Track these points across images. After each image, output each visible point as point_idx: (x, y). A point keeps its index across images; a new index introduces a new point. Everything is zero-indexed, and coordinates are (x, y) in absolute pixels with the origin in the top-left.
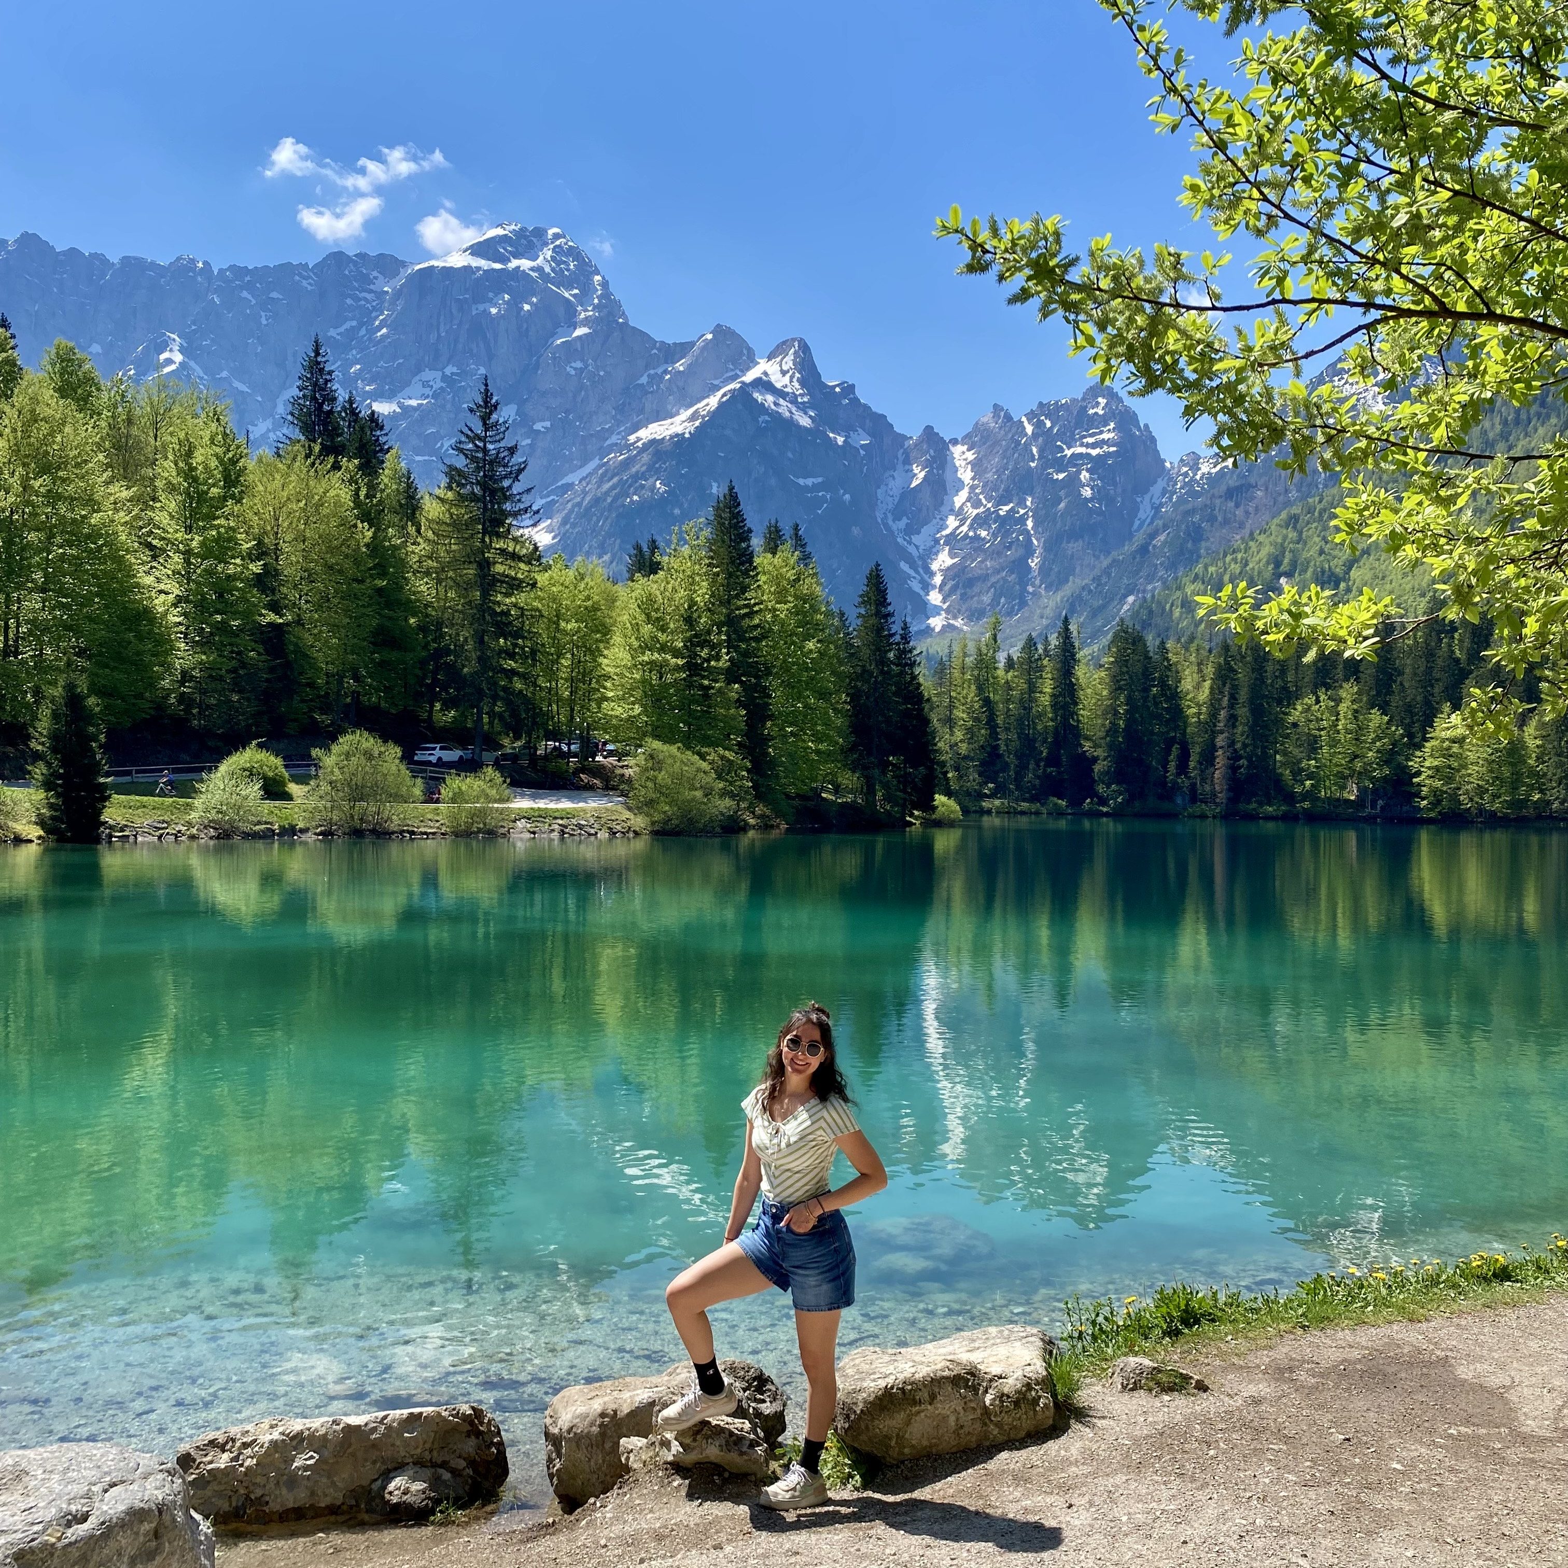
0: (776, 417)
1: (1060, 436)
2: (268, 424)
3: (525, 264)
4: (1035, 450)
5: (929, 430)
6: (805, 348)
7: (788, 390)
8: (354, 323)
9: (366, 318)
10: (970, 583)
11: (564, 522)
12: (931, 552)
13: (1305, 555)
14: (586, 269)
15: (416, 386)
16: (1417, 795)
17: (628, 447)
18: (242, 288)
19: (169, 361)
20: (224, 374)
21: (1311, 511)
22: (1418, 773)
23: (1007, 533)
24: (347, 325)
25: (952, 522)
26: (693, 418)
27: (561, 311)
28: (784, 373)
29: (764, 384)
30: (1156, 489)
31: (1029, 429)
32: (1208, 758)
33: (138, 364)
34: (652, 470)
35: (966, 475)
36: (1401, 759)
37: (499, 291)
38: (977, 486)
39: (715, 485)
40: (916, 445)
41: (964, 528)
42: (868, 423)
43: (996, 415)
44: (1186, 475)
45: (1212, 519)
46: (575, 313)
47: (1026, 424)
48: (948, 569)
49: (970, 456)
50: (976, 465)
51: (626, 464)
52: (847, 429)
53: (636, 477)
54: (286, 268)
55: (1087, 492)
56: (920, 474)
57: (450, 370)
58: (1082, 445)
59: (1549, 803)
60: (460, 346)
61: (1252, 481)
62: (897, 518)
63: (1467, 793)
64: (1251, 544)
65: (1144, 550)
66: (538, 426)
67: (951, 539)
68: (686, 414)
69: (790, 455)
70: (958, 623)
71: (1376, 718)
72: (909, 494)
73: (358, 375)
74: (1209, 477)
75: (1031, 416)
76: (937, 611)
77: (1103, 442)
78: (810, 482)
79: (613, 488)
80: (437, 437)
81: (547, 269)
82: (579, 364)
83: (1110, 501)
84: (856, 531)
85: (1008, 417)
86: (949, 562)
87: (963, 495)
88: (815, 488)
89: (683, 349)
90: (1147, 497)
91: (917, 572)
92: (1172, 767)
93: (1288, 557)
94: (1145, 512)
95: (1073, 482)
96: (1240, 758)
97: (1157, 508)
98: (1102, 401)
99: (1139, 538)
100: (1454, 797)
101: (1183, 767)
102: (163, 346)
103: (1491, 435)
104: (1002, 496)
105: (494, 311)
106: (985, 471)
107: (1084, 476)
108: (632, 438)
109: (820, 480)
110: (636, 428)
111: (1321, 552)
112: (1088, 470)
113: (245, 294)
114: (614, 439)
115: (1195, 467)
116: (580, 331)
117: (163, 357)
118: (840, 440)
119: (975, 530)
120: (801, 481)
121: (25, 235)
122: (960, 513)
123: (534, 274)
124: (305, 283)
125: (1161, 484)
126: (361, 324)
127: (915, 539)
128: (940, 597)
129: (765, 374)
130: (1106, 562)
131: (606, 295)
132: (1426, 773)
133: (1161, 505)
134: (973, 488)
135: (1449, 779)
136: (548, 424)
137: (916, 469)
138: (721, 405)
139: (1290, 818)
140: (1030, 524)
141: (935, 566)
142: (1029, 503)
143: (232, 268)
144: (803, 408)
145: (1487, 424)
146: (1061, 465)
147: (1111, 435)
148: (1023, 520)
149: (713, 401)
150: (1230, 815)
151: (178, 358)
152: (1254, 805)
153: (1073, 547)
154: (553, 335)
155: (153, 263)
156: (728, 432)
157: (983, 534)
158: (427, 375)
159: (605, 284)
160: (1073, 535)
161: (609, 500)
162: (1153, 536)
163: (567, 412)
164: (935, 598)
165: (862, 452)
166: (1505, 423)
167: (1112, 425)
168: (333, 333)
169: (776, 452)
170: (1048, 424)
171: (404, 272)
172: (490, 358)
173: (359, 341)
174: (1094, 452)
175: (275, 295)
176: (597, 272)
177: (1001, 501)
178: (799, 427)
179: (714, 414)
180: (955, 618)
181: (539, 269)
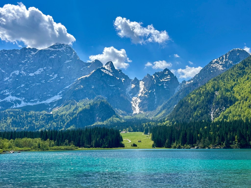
0: (106, 74)
1: (159, 78)
2: (8, 78)
3: (60, 49)
4: (155, 81)
5: (136, 78)
6: (112, 63)
7: (109, 70)
8: (27, 60)
10: (144, 105)
11: (64, 95)
14: (72, 51)
18: (5, 54)
23: (151, 95)
24: (26, 60)
25: (140, 94)
27: (67, 58)
28: (108, 67)
29: (104, 68)
31: (154, 77)
34: (81, 84)
35: (143, 86)
37: (55, 54)
38: (145, 88)
39: (93, 86)
40: (133, 81)
41: (143, 95)
44: (183, 84)
46: (69, 58)
47: (153, 76)
48: (140, 102)
49: (143, 83)
51: (76, 83)
52: (120, 77)
53: (78, 85)
54: (14, 50)
55: (165, 87)
57: (45, 68)
58: (164, 79)
60: (47, 64)
62: (130, 94)
66: (61, 78)
67: (140, 97)
69: (108, 81)
70: (142, 112)
72: (132, 89)
73: (27, 69)
74: (188, 84)
75: (154, 75)
76: (138, 110)
77: (168, 79)
78: (112, 86)
79: (73, 87)
80: (41, 80)
81: (65, 51)
82: (70, 67)
83: (170, 89)
84: (121, 95)
85: (150, 75)
86: (140, 101)
87: (142, 89)
88: (113, 87)
89: (90, 64)
90: (176, 89)
91: (134, 103)
94: (176, 91)
95: (162, 86)
98: (167, 72)
99: (176, 94)
104: (149, 89)
106: (146, 85)
108: (78, 79)
109: (114, 85)
112: (165, 83)
113: (6, 55)
115: (185, 83)
116: (70, 61)
118: (118, 79)
119: (145, 95)
120: (111, 86)
122: (142, 93)
123: (62, 51)
124: (18, 53)
125: (179, 86)
126: (28, 60)
127: (134, 97)
128: (138, 107)
131: (75, 55)
136: (63, 77)
138: (94, 71)
140: (155, 93)
141: (137, 102)
142: (154, 90)
143: (3, 50)
144: (111, 73)
146: (160, 83)
147: (169, 77)
148: (153, 93)
154: (65, 61)
156: (96, 76)
157: (146, 96)
158: (40, 69)
159: (75, 53)
161: (72, 89)
163: (67, 75)
165: (123, 81)
167: (169, 76)
168: (23, 62)
169: (105, 80)
170: (157, 76)
171: (37, 51)
172: (53, 66)
173: (28, 63)
174: (166, 80)
175: (12, 55)
176: (74, 51)
177: (149, 90)
178: (110, 76)
179: (93, 73)
180: (141, 111)
181: (63, 50)
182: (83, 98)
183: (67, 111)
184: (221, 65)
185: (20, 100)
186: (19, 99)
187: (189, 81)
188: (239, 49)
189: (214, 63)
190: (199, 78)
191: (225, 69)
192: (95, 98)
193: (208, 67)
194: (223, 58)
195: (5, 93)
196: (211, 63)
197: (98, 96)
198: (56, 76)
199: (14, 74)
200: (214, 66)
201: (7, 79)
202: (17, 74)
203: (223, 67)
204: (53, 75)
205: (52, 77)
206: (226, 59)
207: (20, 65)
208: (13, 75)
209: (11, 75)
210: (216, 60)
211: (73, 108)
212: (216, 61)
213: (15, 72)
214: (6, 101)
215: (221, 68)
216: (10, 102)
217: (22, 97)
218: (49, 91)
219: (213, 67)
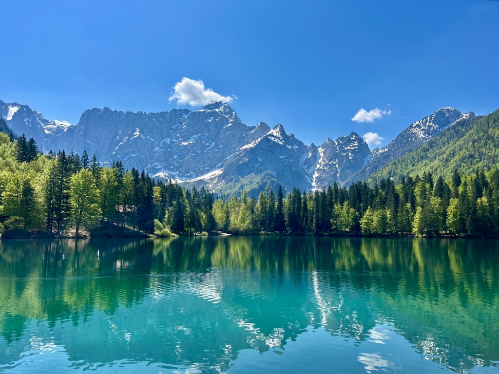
0: (274, 143)
1: (344, 145)
2: (159, 148)
3: (217, 110)
4: (338, 148)
5: (312, 144)
6: (282, 126)
7: (278, 136)
9: (181, 123)
10: (322, 180)
11: (225, 168)
12: (313, 173)
13: (397, 171)
14: (231, 111)
15: (192, 139)
16: (361, 229)
17: (240, 150)
18: (153, 118)
19: (136, 135)
20: (149, 137)
21: (399, 161)
22: (361, 224)
23: (331, 168)
24: (177, 125)
25: (318, 166)
26: (254, 144)
27: (225, 121)
28: (277, 132)
29: (272, 135)
30: (368, 157)
31: (336, 143)
32: (312, 220)
33: (129, 135)
34: (245, 156)
35: (322, 155)
36: (358, 220)
37: (211, 116)
40: (309, 148)
41: (321, 167)
42: (297, 143)
43: (329, 140)
44: (375, 153)
45: (380, 164)
46: (228, 121)
48: (317, 177)
49: (323, 150)
50: (324, 153)
51: (239, 155)
52: (292, 145)
53: (241, 157)
54: (163, 113)
55: (351, 158)
56: (310, 155)
57: (200, 134)
58: (349, 147)
59: (392, 231)
60: (202, 129)
61: (390, 154)
62: (305, 165)
63: (372, 229)
64: (384, 169)
65: (363, 171)
66: (220, 147)
67: (318, 170)
68: (253, 142)
69: (278, 151)
71: (352, 210)
72: (308, 160)
73: (179, 137)
74: (381, 153)
75: (337, 140)
76: (314, 187)
77: (354, 146)
78: (282, 157)
79: (236, 160)
80: (197, 150)
81: (222, 111)
82: (229, 132)
83: (357, 160)
84: (294, 169)
85: (332, 141)
86: (318, 175)
87: (321, 159)
88: (284, 159)
89: (254, 128)
90: (366, 159)
91: (310, 178)
92: (304, 223)
93: (393, 172)
94: (365, 162)
95: (347, 156)
96: (319, 220)
97: (368, 161)
98: (354, 136)
99: (363, 169)
100: (369, 230)
101: (306, 223)
102: (135, 131)
103: (444, 141)
104: (330, 159)
105: (210, 121)
106: (326, 154)
107: (350, 154)
108: (241, 149)
109: (285, 157)
110: (242, 146)
111: (401, 171)
114: (237, 149)
115: (378, 151)
116: (230, 125)
117: (135, 134)
118: (290, 147)
119: (324, 167)
120: (280, 157)
121: (105, 108)
122: (320, 164)
124: (167, 116)
125: (369, 155)
126: (180, 125)
127: (309, 170)
128: (315, 184)
129: (272, 133)
130: (355, 174)
131: (236, 116)
132: (363, 224)
133: (369, 161)
134: (323, 158)
135: (368, 225)
136: (222, 146)
137: (309, 153)
138: (261, 140)
139: (331, 236)
140: (337, 166)
141: (314, 176)
142: (337, 161)
143: (151, 113)
144: (281, 140)
145: (443, 139)
146: (344, 151)
147: (356, 144)
148: (335, 165)
149: (259, 140)
150: (318, 235)
151: (138, 134)
152: (322, 233)
153: (347, 171)
154: (223, 126)
155: (133, 113)
156: (263, 146)
157: (326, 168)
158: (195, 136)
159: (236, 114)
160: (348, 168)
161: (235, 163)
162: (366, 168)
163: (226, 143)
164: (314, 184)
165: (296, 150)
166: (448, 138)
167: (357, 142)
168: (173, 127)
169: (274, 151)
170: (341, 142)
171: (190, 113)
172: (209, 132)
173: (180, 129)
174: (352, 148)
175: (160, 119)
176: (234, 111)
177: (330, 161)
178: (280, 145)
179: (259, 142)
180: (319, 188)
181: (220, 111)
182: (247, 174)
183: (231, 189)
184: (422, 130)
185: (174, 174)
186: (172, 173)
187: (383, 149)
188: (449, 108)
189: (415, 127)
190: (394, 146)
191: (427, 137)
192: (263, 174)
193: (406, 132)
194: (426, 121)
195: (157, 166)
196: (411, 127)
197: (266, 172)
198: (213, 144)
199: (165, 143)
200: (414, 132)
201: (157, 149)
202: (169, 142)
203: (424, 134)
204: (210, 143)
205: (209, 146)
206: (430, 122)
207: (171, 132)
208: (163, 143)
209: (161, 145)
210: (418, 123)
211: (239, 187)
212: (418, 125)
213: (166, 140)
214: (159, 176)
215: (422, 135)
216: (164, 177)
217: (176, 171)
218: (206, 163)
219: (412, 134)
